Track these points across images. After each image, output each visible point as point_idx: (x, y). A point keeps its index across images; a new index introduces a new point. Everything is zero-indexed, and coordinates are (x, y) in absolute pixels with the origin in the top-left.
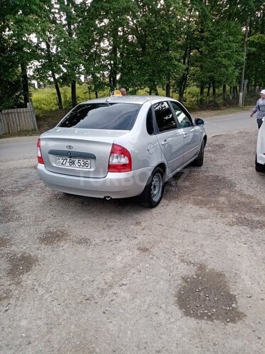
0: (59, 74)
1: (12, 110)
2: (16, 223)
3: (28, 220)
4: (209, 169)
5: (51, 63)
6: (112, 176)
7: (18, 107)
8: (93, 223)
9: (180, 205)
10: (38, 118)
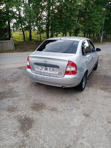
0: (24, 25)
1: (4, 41)
2: (17, 98)
3: (23, 96)
4: (100, 71)
5: (21, 20)
6: (67, 76)
7: (6, 40)
8: (56, 99)
9: (94, 90)
10: (15, 45)
